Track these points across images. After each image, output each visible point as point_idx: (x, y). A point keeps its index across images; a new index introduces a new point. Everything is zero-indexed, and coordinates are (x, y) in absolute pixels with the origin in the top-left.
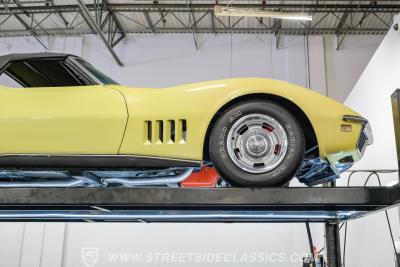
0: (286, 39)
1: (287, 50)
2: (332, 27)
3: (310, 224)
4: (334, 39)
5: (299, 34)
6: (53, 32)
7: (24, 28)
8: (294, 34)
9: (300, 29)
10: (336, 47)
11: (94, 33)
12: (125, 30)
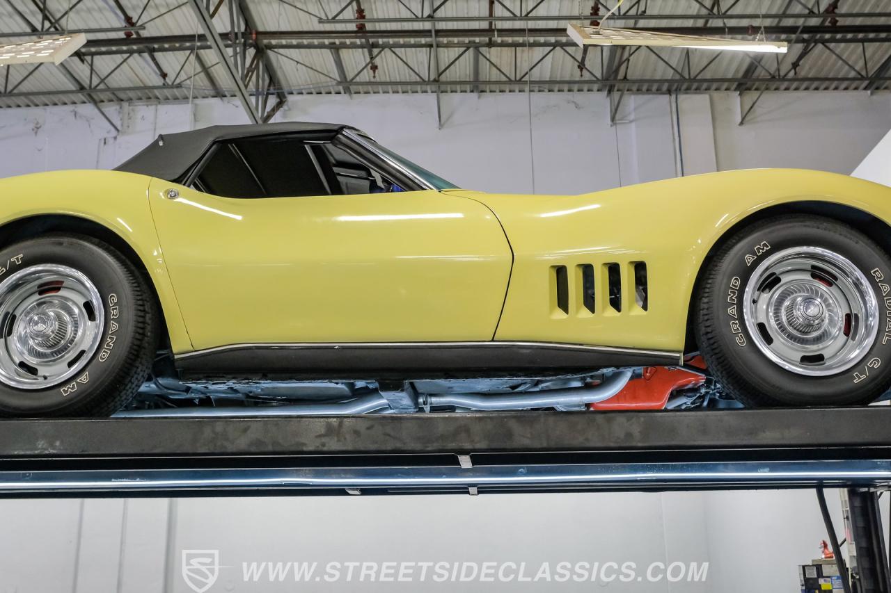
0: (632, 102)
1: (633, 125)
2: (730, 76)
3: (825, 491)
4: (734, 102)
5: (659, 91)
6: (131, 94)
7: (71, 86)
8: (649, 91)
9: (662, 81)
10: (739, 119)
11: (219, 94)
12: (286, 89)
